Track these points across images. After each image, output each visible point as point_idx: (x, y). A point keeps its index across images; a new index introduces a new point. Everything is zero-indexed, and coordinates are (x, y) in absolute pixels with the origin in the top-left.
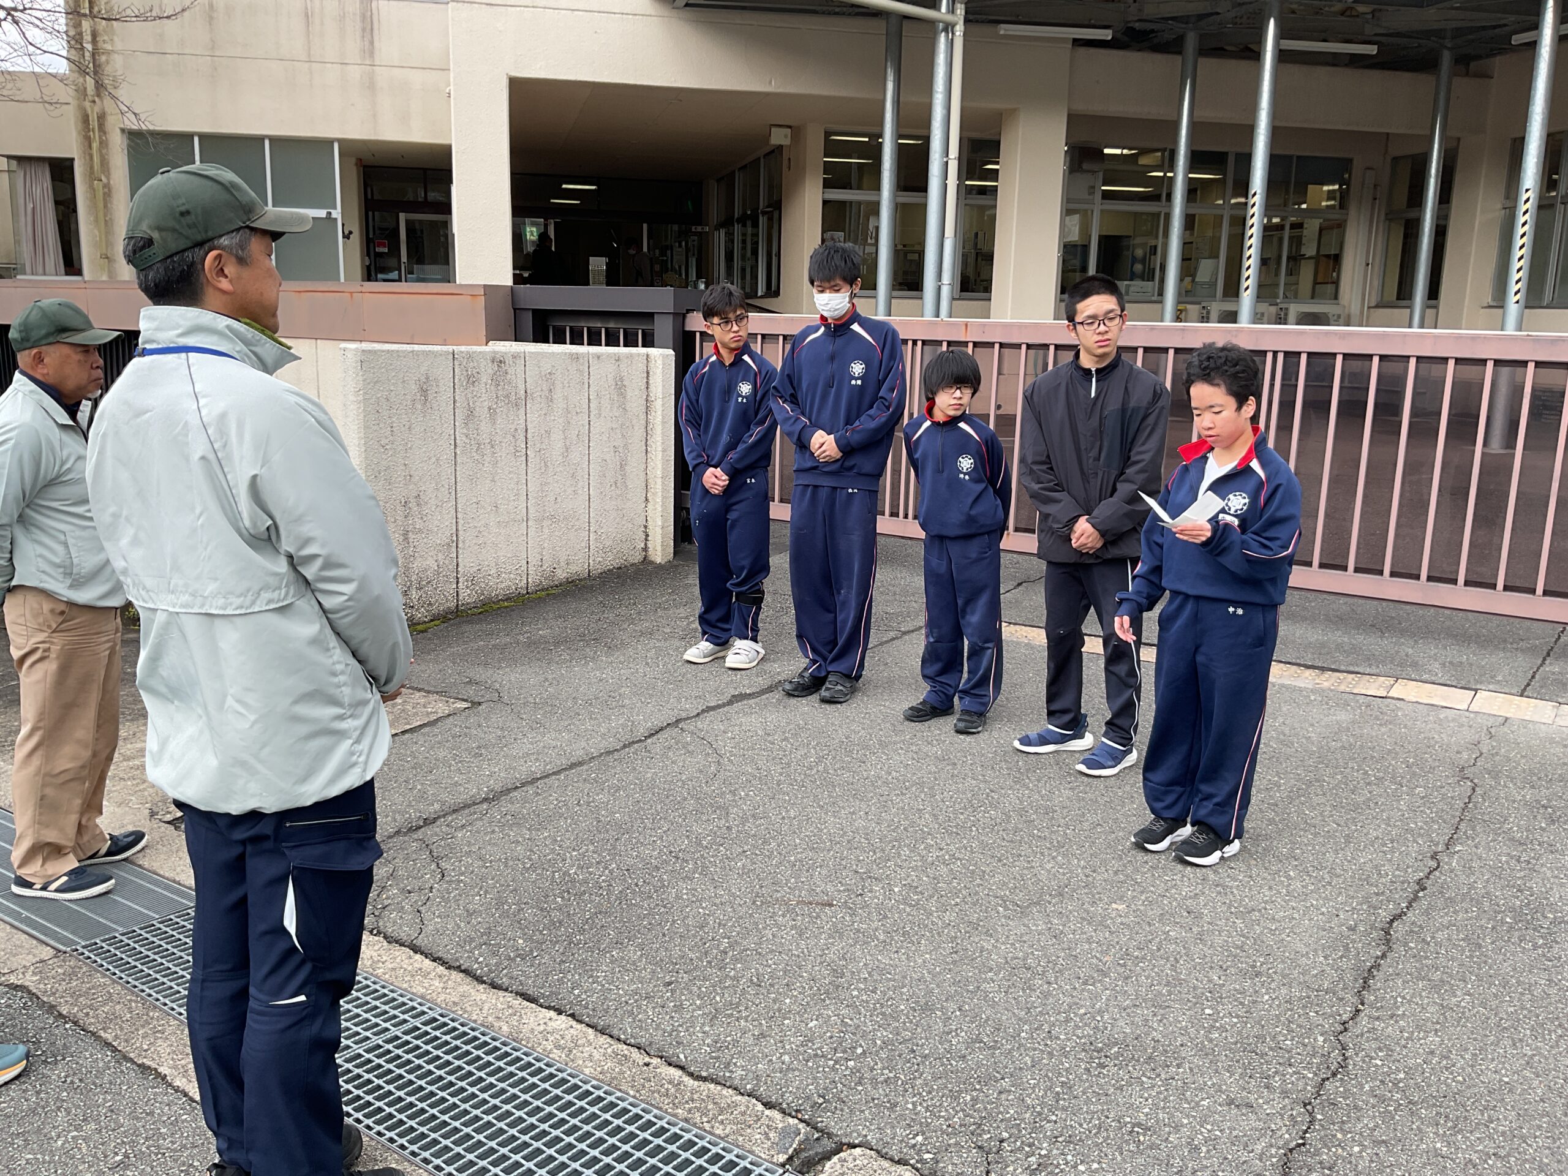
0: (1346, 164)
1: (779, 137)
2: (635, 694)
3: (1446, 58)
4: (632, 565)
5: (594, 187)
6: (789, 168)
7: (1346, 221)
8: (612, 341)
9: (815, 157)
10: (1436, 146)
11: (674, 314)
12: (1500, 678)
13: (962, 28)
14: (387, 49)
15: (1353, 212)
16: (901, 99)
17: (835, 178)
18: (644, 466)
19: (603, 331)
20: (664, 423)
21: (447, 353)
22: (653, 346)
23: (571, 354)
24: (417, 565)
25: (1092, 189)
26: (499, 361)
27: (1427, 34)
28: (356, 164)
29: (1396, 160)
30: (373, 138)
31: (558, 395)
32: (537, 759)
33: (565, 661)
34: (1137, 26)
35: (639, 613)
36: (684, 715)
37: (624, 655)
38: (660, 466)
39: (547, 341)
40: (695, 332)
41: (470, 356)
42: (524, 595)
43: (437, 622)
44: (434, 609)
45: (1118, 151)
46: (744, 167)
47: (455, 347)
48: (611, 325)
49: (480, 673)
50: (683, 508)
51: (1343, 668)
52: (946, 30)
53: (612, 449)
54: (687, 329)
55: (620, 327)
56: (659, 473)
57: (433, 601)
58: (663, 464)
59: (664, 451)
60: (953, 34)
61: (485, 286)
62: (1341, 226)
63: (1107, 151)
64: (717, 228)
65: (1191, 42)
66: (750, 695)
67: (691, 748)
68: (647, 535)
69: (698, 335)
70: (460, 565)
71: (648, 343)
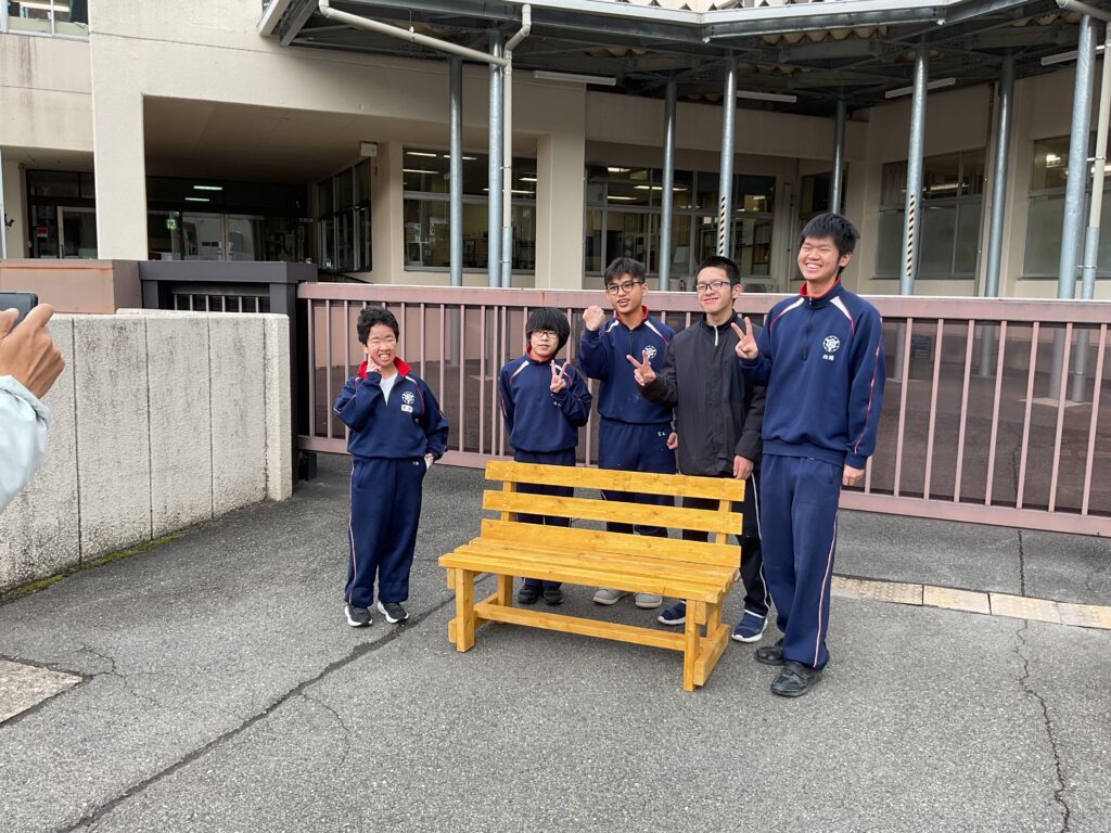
0: (772, 181)
1: (367, 151)
2: (257, 654)
3: (841, 107)
4: (254, 504)
5: (220, 188)
6: (376, 174)
7: (772, 220)
8: (232, 307)
9: (396, 169)
10: (837, 167)
11: (288, 284)
12: (999, 579)
13: (511, 69)
14: (42, 76)
15: (777, 213)
16: (464, 124)
17: (411, 183)
18: (263, 416)
19: (223, 298)
20: (281, 378)
21: (66, 322)
22: (269, 312)
23: (191, 320)
24: (36, 524)
25: (601, 196)
26: (120, 328)
27: (828, 89)
28: (19, 168)
29: (804, 177)
30: (31, 145)
31: (179, 356)
32: (148, 753)
33: (185, 617)
34: (633, 76)
35: (260, 556)
36: (307, 677)
37: (245, 605)
38: (278, 415)
39: (172, 308)
40: (306, 300)
41: (90, 324)
42: (148, 542)
43: (59, 577)
44: (56, 564)
45: (617, 170)
46: (339, 175)
47: (75, 316)
48: (231, 294)
49: (95, 638)
50: (300, 450)
51: (876, 577)
52: (498, 70)
53: (233, 403)
54: (300, 296)
55: (240, 295)
56: (277, 422)
57: (54, 556)
58: (281, 414)
59: (281, 402)
60: (504, 73)
61: (113, 261)
62: (769, 224)
63: (610, 169)
64: (320, 220)
65: (671, 91)
66: (372, 644)
67: (316, 721)
68: (267, 477)
69: (309, 302)
70: (83, 520)
71: (265, 308)
